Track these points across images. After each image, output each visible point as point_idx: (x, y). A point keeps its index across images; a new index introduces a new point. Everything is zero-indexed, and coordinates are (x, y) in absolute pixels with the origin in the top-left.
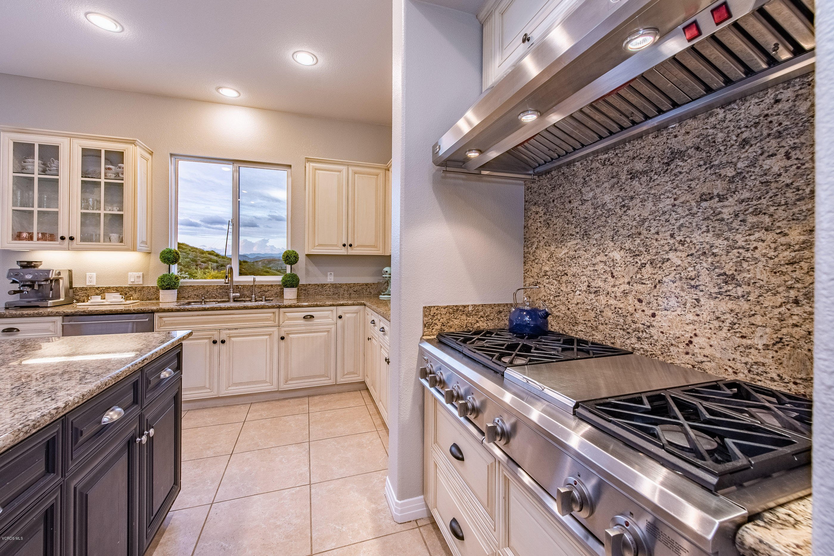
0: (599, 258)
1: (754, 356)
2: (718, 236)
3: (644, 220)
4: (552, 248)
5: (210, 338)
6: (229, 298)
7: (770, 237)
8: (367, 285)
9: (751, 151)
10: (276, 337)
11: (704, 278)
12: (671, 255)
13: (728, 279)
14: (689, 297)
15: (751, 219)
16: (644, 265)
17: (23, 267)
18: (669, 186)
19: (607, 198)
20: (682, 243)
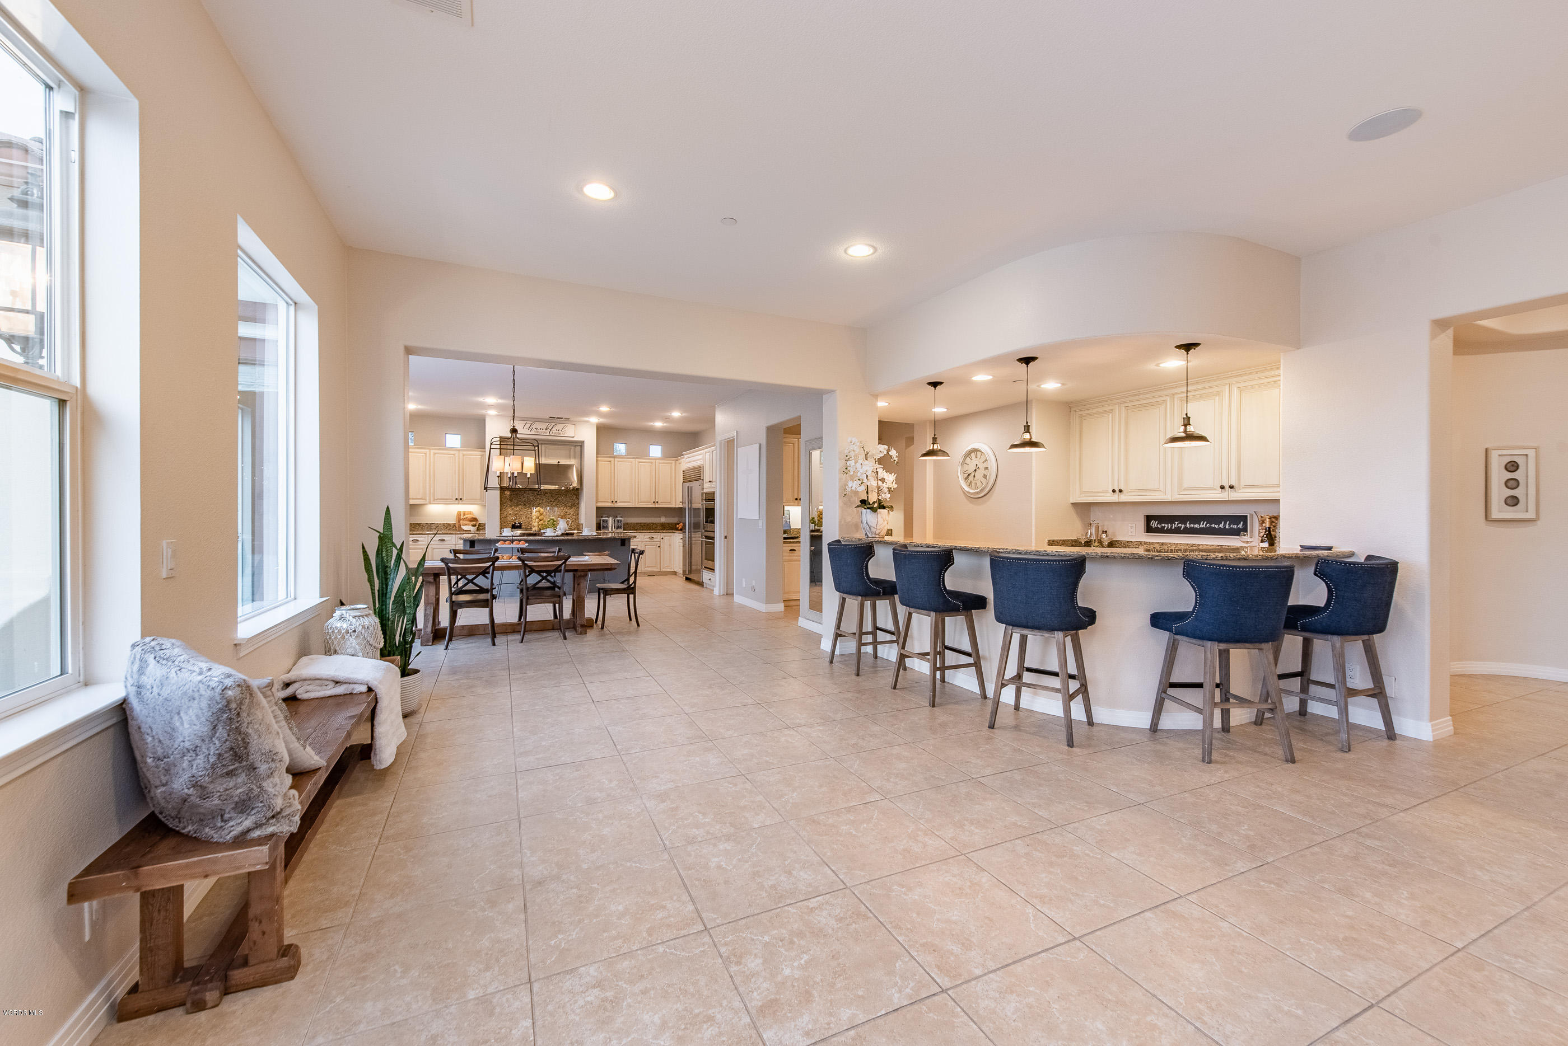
4: (513, 508)
9: (557, 497)
19: (531, 498)
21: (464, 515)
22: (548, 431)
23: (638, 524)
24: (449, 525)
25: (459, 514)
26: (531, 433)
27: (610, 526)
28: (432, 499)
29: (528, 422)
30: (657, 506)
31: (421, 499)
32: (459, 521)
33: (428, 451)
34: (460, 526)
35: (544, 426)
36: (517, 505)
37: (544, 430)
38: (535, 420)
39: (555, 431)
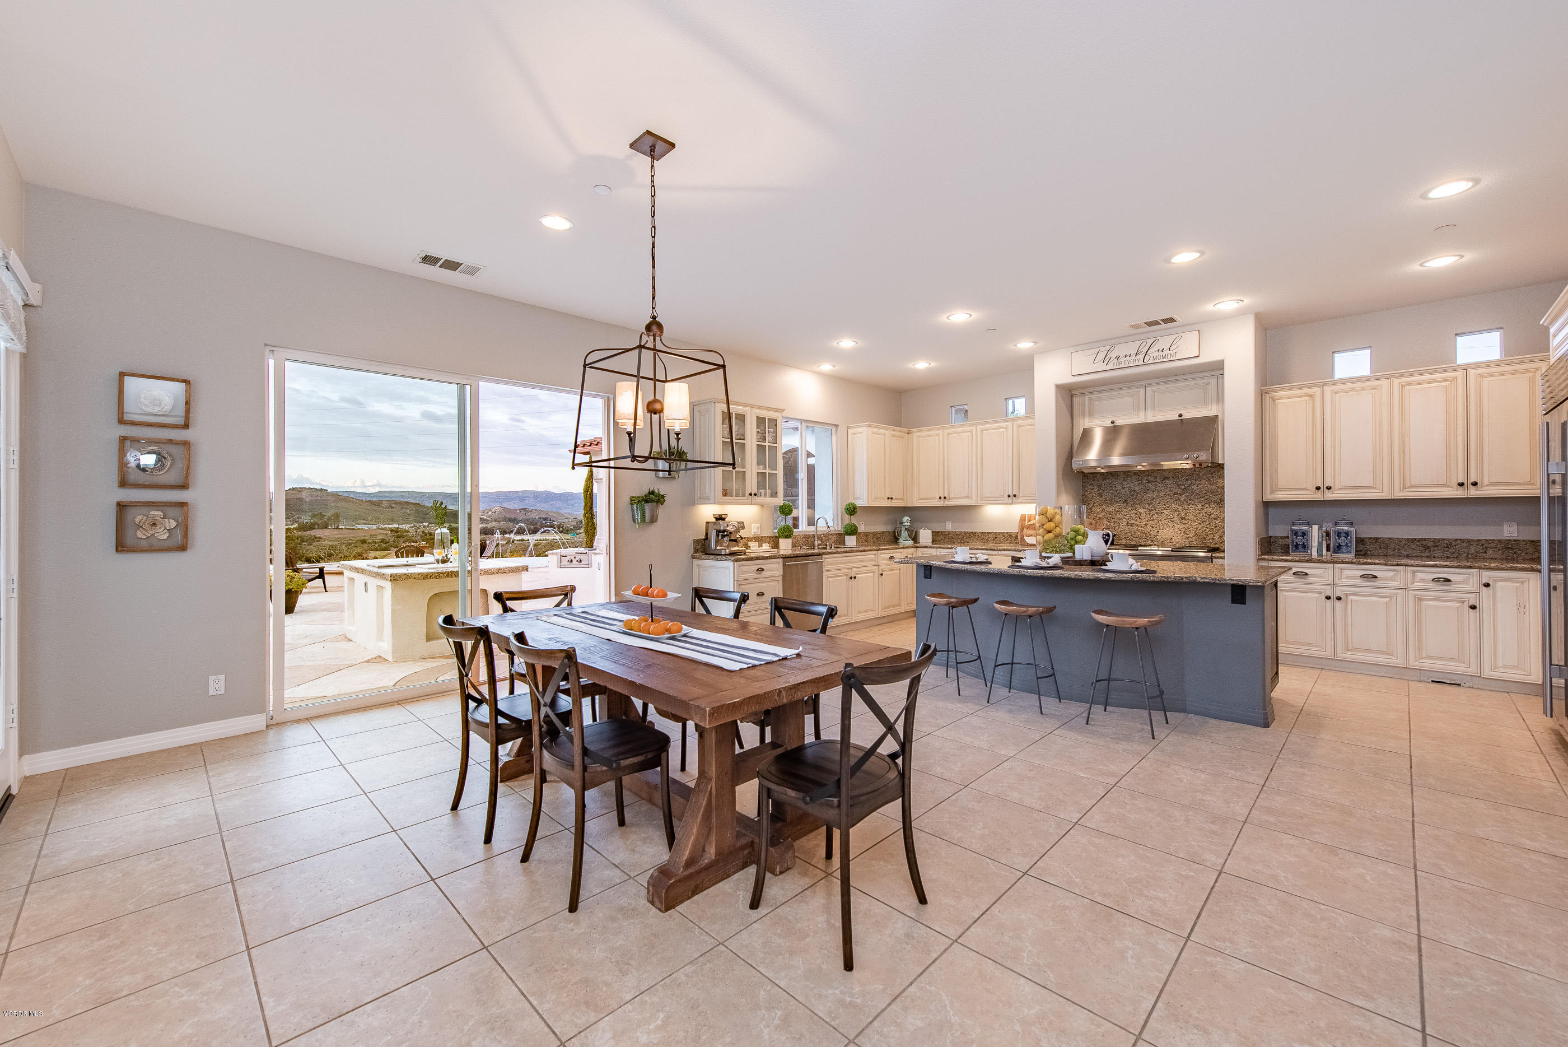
0: (1132, 512)
1: (1191, 539)
2: (1180, 506)
3: (1154, 499)
4: (1104, 507)
5: (847, 576)
6: (814, 545)
7: (1193, 507)
8: (883, 533)
9: (1189, 482)
10: (877, 574)
11: (1176, 518)
12: (1164, 511)
13: (1183, 518)
14: (1171, 525)
15: (1189, 502)
16: (1154, 514)
17: (717, 519)
18: (1163, 488)
19: (1136, 488)
20: (1168, 507)
21: (1030, 520)
22: (1141, 357)
23: (1413, 540)
24: (1010, 535)
25: (1023, 518)
26: (1110, 366)
27: (1315, 543)
28: (979, 497)
29: (1102, 349)
30: (1473, 493)
31: (967, 497)
32: (1022, 530)
33: (974, 428)
34: (1022, 539)
35: (1132, 348)
36: (1111, 502)
37: (1133, 357)
38: (1114, 341)
39: (1157, 354)
